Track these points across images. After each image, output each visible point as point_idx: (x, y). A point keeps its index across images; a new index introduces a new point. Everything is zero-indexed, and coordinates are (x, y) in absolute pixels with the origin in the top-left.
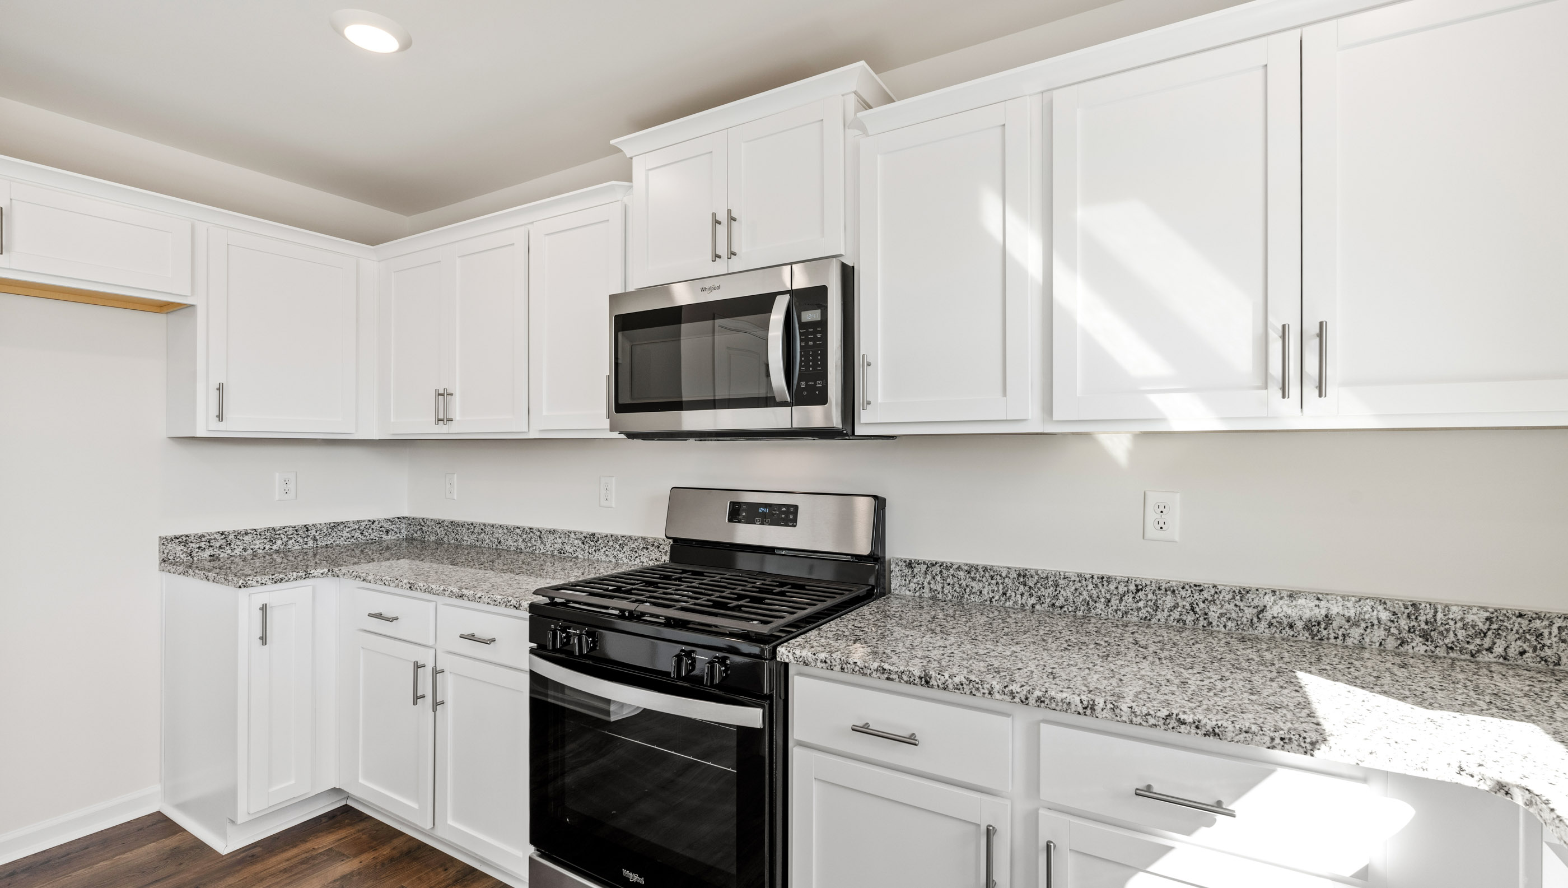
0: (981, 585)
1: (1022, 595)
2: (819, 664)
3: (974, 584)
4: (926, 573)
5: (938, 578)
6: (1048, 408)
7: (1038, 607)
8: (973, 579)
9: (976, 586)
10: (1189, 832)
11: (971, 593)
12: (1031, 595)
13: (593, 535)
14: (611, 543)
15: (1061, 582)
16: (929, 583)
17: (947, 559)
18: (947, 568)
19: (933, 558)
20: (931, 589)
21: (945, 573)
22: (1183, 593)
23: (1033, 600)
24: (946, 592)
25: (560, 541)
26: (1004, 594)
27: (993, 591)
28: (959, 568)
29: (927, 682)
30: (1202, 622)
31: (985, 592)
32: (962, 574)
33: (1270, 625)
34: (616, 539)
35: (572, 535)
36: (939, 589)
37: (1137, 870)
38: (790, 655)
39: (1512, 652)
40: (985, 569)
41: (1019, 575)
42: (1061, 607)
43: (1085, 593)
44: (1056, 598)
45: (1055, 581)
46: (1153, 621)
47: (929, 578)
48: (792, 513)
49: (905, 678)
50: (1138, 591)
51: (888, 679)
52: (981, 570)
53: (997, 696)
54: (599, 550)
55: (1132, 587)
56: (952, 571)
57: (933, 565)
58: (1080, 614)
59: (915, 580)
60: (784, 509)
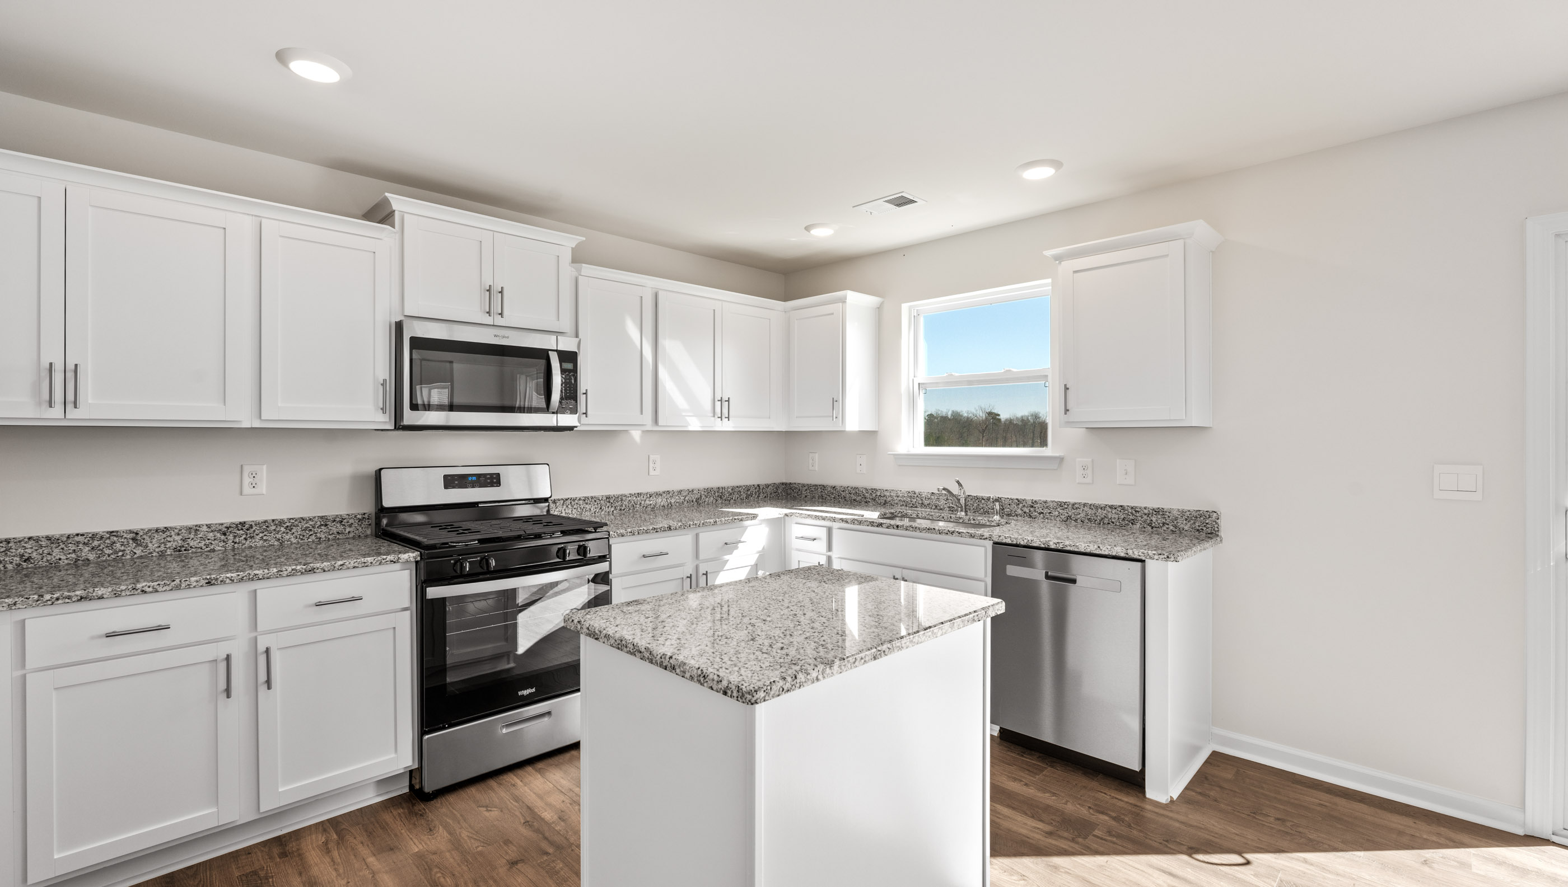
0: (590, 506)
1: (608, 507)
3: (587, 506)
4: (563, 505)
5: (570, 506)
7: (615, 512)
8: (587, 504)
9: (588, 507)
10: (731, 554)
11: (586, 511)
12: (612, 507)
15: (624, 498)
16: (565, 510)
17: (573, 496)
18: (574, 500)
19: (567, 497)
20: (566, 513)
21: (573, 503)
22: (664, 495)
23: (613, 509)
24: (573, 513)
26: (601, 508)
27: (596, 508)
28: (580, 499)
29: (670, 528)
30: (670, 505)
31: (592, 509)
32: (581, 502)
33: (688, 502)
35: (205, 528)
36: (570, 512)
37: (719, 572)
38: (615, 534)
40: (592, 498)
41: (607, 498)
42: (624, 510)
43: (632, 501)
44: (622, 506)
45: (620, 498)
46: (656, 508)
47: (565, 507)
48: (495, 478)
49: (662, 529)
50: (650, 497)
51: (656, 532)
52: (590, 499)
53: (692, 526)
55: (649, 496)
56: (576, 501)
57: (567, 500)
58: (631, 511)
59: (557, 510)
60: (489, 476)
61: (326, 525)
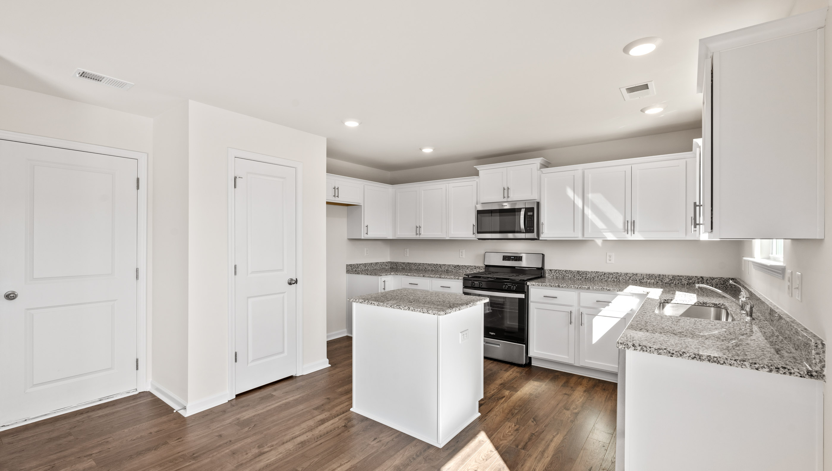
0: (568, 274)
1: (578, 276)
2: (536, 285)
3: (567, 274)
4: (555, 272)
5: (558, 273)
6: (583, 235)
7: (582, 279)
8: (567, 273)
10: (604, 307)
11: (566, 276)
12: (580, 276)
13: (458, 265)
14: (464, 267)
15: (587, 273)
16: (556, 275)
17: (560, 269)
18: (560, 271)
19: (557, 269)
20: (556, 276)
22: (614, 274)
23: (581, 278)
24: (560, 276)
25: (447, 267)
26: (574, 276)
27: (571, 276)
28: (563, 271)
29: (559, 286)
30: (618, 280)
31: (569, 276)
32: (564, 272)
33: (632, 280)
34: (466, 266)
35: (451, 266)
36: (558, 276)
37: (596, 315)
38: (530, 284)
39: (677, 283)
40: (569, 271)
41: (578, 272)
42: (587, 279)
43: (593, 275)
44: (586, 277)
45: (586, 273)
46: (608, 281)
47: (555, 273)
48: (520, 258)
49: (555, 286)
50: (605, 274)
51: (551, 286)
52: (568, 271)
53: (572, 288)
54: (460, 269)
55: (603, 274)
56: (561, 272)
57: (556, 270)
58: (592, 280)
59: (552, 274)
60: (518, 257)
61: (476, 269)
